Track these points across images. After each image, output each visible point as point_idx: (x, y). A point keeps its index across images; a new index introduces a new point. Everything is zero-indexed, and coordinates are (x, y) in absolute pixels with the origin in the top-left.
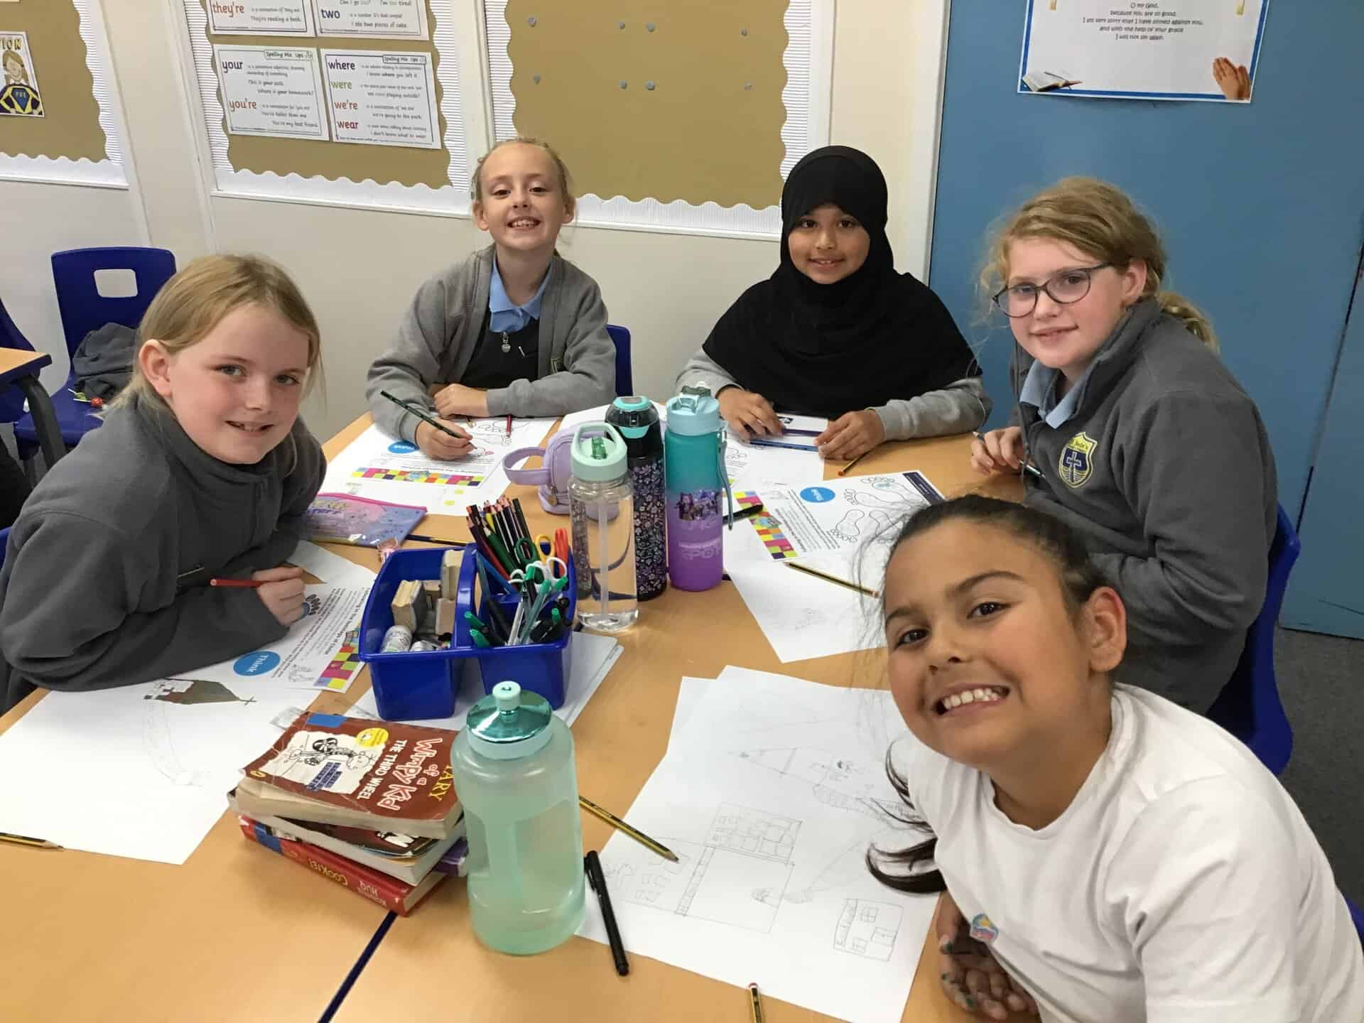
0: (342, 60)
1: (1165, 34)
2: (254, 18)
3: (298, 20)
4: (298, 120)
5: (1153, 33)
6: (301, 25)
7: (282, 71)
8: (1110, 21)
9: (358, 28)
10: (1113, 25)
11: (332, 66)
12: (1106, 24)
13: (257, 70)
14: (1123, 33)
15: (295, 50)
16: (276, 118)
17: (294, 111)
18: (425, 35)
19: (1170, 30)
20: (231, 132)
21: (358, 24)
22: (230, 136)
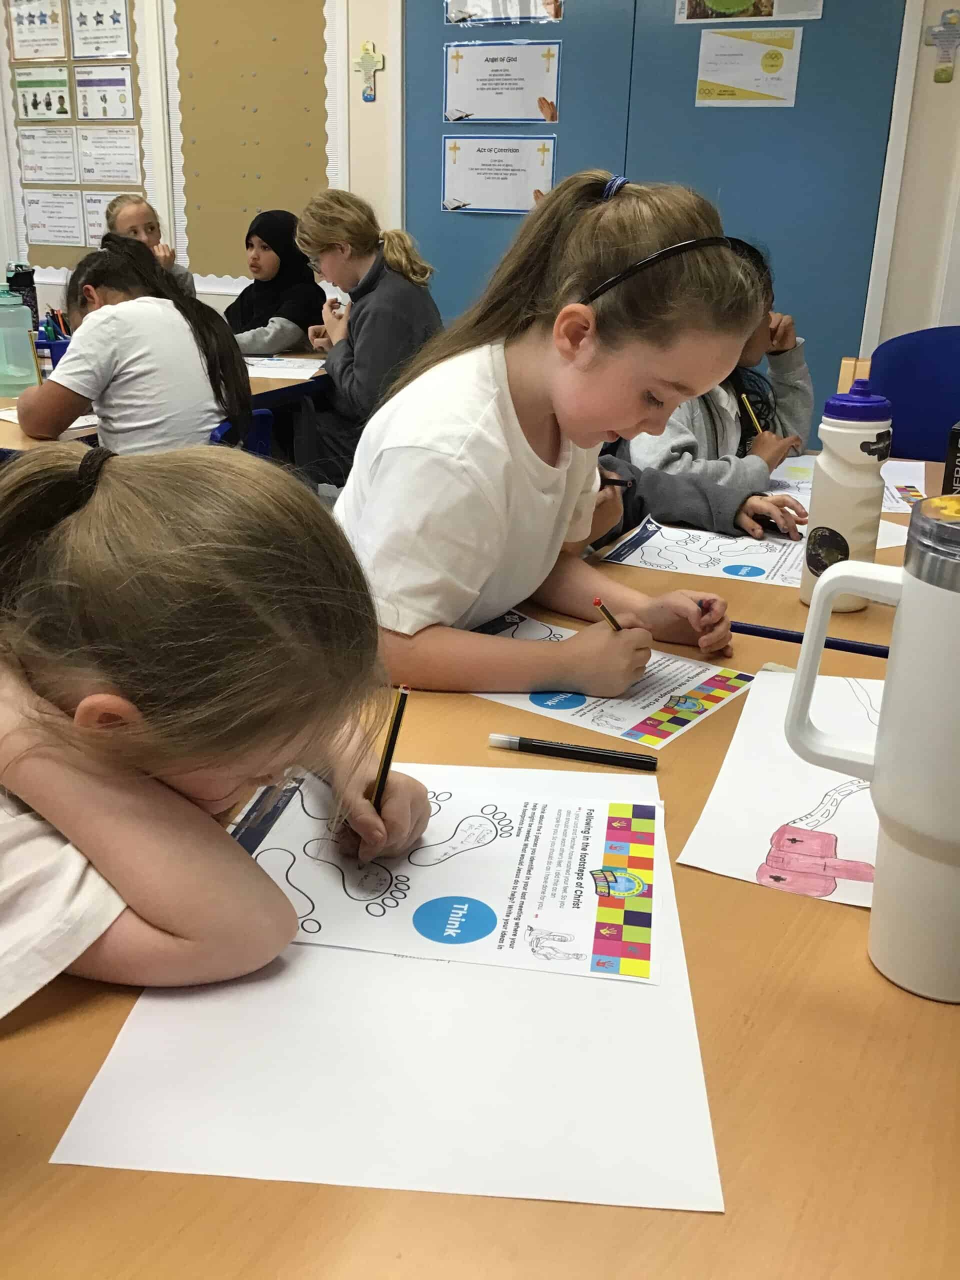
0: (94, 198)
1: (508, 176)
2: (48, 174)
3: (71, 174)
4: (69, 234)
5: (503, 176)
6: (72, 178)
7: (61, 205)
8: (482, 169)
9: (104, 178)
10: (483, 172)
11: (88, 201)
12: (479, 171)
13: (47, 205)
14: (488, 176)
15: (68, 192)
16: (57, 234)
17: (66, 229)
18: (139, 183)
19: (511, 174)
20: (30, 243)
21: (104, 176)
22: (30, 245)
